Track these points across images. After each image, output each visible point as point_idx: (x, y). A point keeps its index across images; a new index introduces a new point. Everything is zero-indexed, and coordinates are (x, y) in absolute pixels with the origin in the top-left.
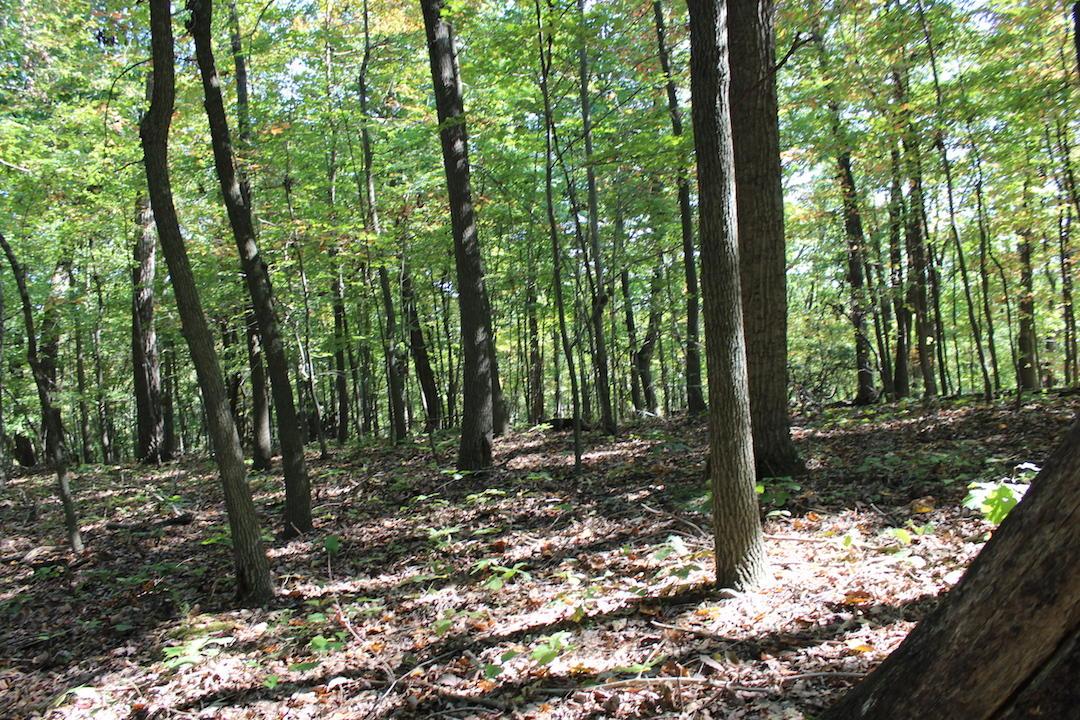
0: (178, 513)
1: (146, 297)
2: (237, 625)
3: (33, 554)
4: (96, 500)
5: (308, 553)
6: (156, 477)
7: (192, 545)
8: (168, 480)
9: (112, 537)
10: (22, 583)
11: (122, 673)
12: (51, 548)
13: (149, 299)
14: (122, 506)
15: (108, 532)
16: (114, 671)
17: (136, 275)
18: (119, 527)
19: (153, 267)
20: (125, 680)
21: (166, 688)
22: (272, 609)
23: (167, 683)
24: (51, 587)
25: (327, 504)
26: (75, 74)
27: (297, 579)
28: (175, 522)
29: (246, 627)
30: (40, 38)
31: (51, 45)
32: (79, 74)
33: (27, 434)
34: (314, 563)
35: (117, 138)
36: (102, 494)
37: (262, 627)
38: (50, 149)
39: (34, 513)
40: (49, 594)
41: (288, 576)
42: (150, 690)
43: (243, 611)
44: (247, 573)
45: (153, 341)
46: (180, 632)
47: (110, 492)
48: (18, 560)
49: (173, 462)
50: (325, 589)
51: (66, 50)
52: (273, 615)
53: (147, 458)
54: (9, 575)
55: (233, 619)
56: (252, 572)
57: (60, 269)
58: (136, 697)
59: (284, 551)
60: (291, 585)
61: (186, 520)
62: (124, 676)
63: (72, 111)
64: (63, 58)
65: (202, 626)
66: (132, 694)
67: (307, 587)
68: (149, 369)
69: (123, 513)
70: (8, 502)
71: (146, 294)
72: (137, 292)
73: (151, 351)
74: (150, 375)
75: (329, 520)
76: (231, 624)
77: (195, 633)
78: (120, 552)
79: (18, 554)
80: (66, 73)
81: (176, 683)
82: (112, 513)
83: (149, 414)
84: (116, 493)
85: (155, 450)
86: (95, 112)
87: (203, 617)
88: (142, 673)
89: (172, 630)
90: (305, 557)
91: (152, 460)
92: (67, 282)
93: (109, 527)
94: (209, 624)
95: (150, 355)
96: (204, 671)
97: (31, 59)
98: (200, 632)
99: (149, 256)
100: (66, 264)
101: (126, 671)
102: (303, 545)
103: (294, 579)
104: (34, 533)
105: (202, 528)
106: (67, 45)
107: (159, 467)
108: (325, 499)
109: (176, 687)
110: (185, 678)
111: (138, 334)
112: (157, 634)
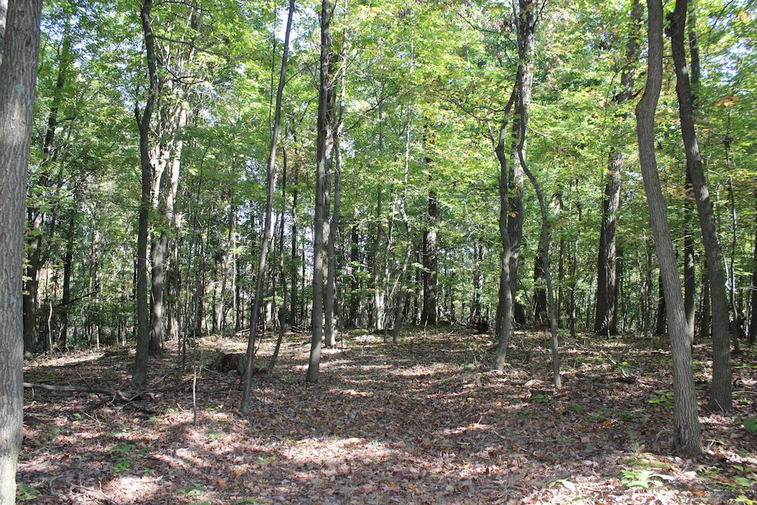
0: (625, 375)
1: (611, 220)
2: (673, 468)
3: (530, 383)
4: (567, 355)
5: (727, 426)
6: (606, 345)
7: (635, 399)
8: (615, 349)
9: (580, 382)
10: (524, 400)
11: (590, 478)
12: (541, 382)
13: (613, 222)
14: (586, 362)
15: (576, 378)
16: (584, 475)
17: (605, 205)
18: (584, 376)
19: (618, 200)
20: (591, 484)
21: (621, 497)
22: (699, 462)
23: (621, 495)
24: (541, 407)
25: (743, 391)
26: (574, 70)
27: (721, 444)
28: (621, 380)
29: (679, 470)
30: (554, 49)
31: (560, 53)
32: (576, 70)
33: (522, 303)
34: (733, 435)
35: (600, 111)
36: (570, 351)
37: (692, 475)
38: (557, 121)
39: (528, 356)
40: (541, 412)
41: (713, 441)
42: (609, 496)
43: (677, 458)
44: (682, 430)
45: (613, 252)
46: (630, 461)
47: (575, 351)
48: (520, 385)
49: (618, 337)
50: (745, 459)
51: (570, 55)
52: (701, 467)
53: (601, 331)
54: (516, 393)
55: (669, 461)
56: (687, 431)
57: (554, 198)
58: (599, 498)
59: (708, 420)
60: (715, 448)
61: (630, 381)
62: (591, 481)
63: (574, 95)
64: (567, 61)
65: (647, 461)
66: (597, 495)
67: (729, 453)
68: (609, 270)
69: (586, 367)
70: (513, 346)
71: (611, 219)
72: (605, 217)
73: (611, 258)
74: (609, 274)
75: (746, 404)
76: (668, 465)
77: (641, 465)
78: (586, 395)
79: (520, 381)
80: (568, 70)
81: (628, 497)
82: (578, 366)
83: (605, 301)
84: (579, 352)
85: (606, 327)
86: (587, 94)
87: (647, 455)
88: (603, 482)
89: (624, 458)
90: (725, 428)
91: (603, 333)
92: (558, 206)
93: (577, 375)
94: (653, 462)
95: (610, 261)
96: (650, 494)
97: (550, 63)
98: (645, 465)
99: (616, 192)
100: (558, 195)
101: (592, 477)
102: (723, 419)
103: (718, 444)
104: (529, 369)
105: (642, 389)
106: (570, 52)
107: (608, 338)
108: (741, 386)
109: (627, 500)
110: (635, 496)
111: (603, 245)
112: (612, 459)
